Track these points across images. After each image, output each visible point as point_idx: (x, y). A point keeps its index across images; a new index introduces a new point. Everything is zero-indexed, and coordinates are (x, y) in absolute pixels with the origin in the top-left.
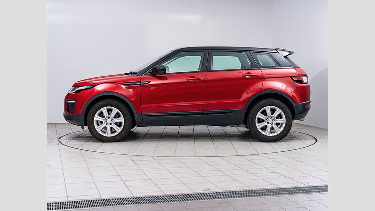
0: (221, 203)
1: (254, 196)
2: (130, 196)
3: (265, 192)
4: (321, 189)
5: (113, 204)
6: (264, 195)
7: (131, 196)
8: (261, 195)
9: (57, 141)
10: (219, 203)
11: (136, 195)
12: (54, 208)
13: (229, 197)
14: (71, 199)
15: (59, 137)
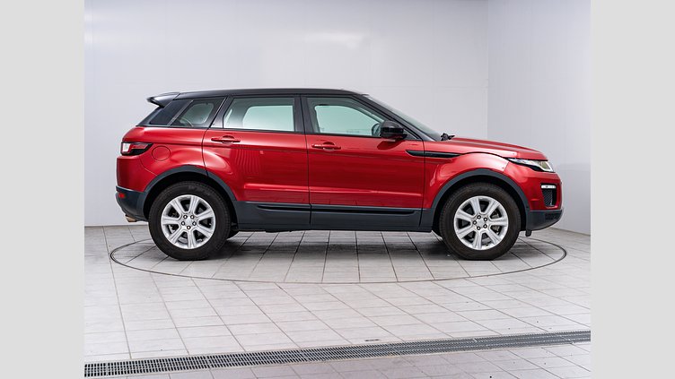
0: (399, 362)
1: (456, 350)
2: (239, 351)
3: (475, 344)
4: (572, 337)
5: (210, 365)
6: (473, 349)
7: (241, 351)
8: (468, 349)
9: (108, 257)
10: (394, 362)
11: (249, 350)
12: (107, 372)
13: (411, 352)
14: (136, 357)
15: (111, 250)
